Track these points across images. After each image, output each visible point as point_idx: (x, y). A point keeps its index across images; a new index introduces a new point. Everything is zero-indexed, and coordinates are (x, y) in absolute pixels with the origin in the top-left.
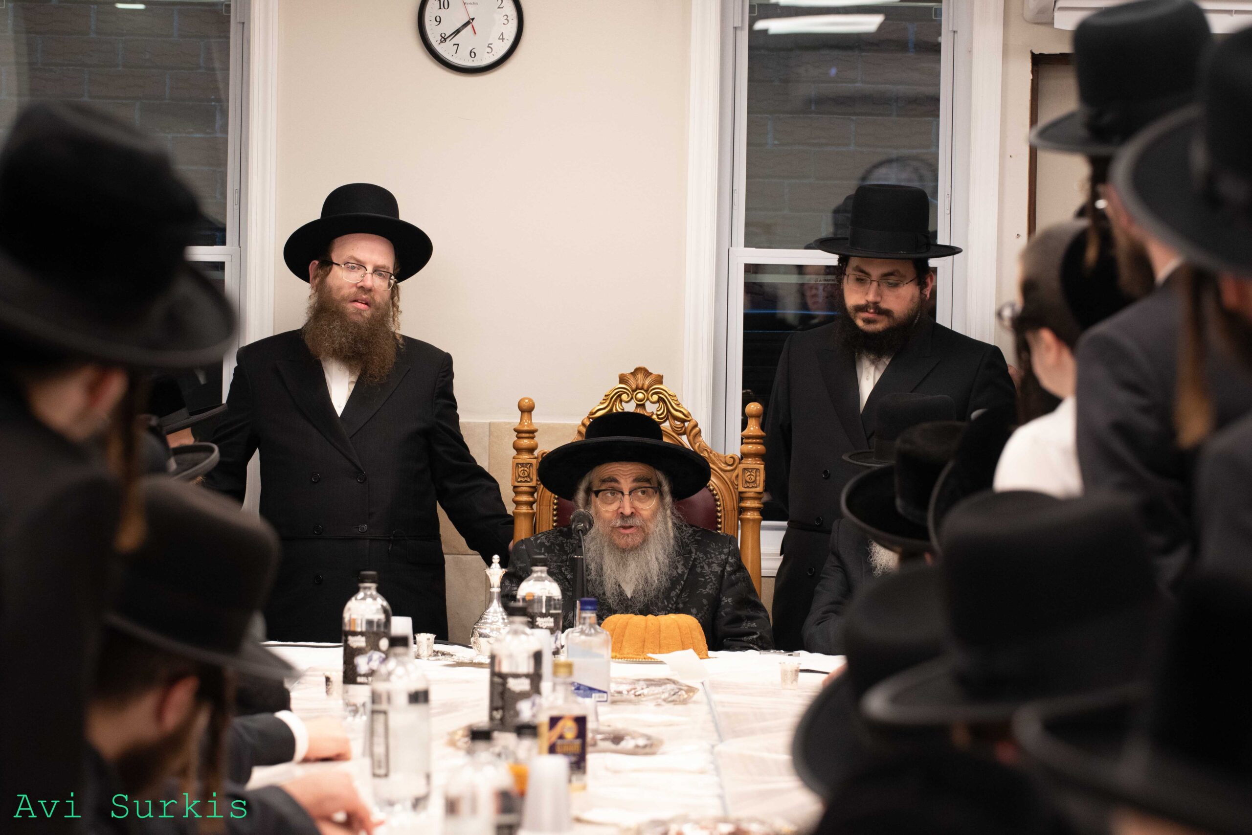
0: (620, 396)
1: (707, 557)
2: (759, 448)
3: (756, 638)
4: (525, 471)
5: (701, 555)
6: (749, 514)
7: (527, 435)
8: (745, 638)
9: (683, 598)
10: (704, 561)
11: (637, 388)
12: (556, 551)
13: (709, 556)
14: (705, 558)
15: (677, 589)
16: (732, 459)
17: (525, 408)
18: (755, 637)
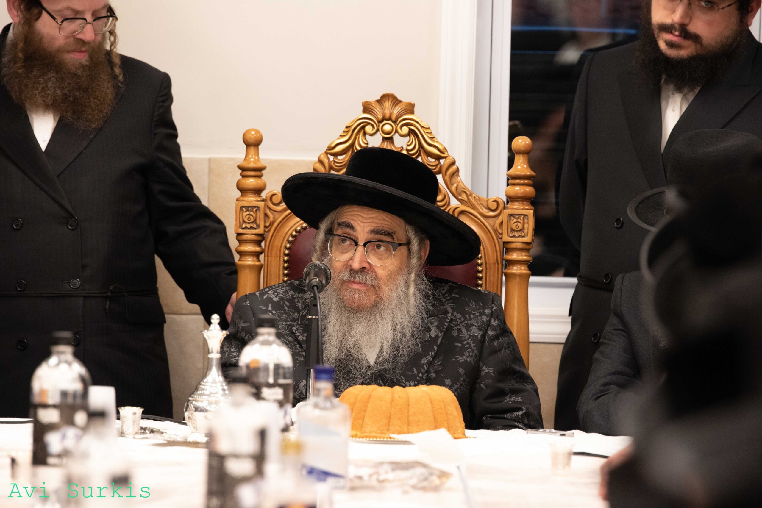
0: (363, 127)
1: (465, 318)
2: (528, 190)
3: (522, 415)
4: (251, 215)
5: (458, 316)
6: (515, 268)
7: (253, 173)
8: (508, 415)
9: (435, 367)
10: (462, 322)
11: (384, 119)
12: (286, 308)
13: (468, 317)
14: (463, 319)
15: (429, 355)
16: (495, 204)
17: (251, 141)
18: (520, 413)
